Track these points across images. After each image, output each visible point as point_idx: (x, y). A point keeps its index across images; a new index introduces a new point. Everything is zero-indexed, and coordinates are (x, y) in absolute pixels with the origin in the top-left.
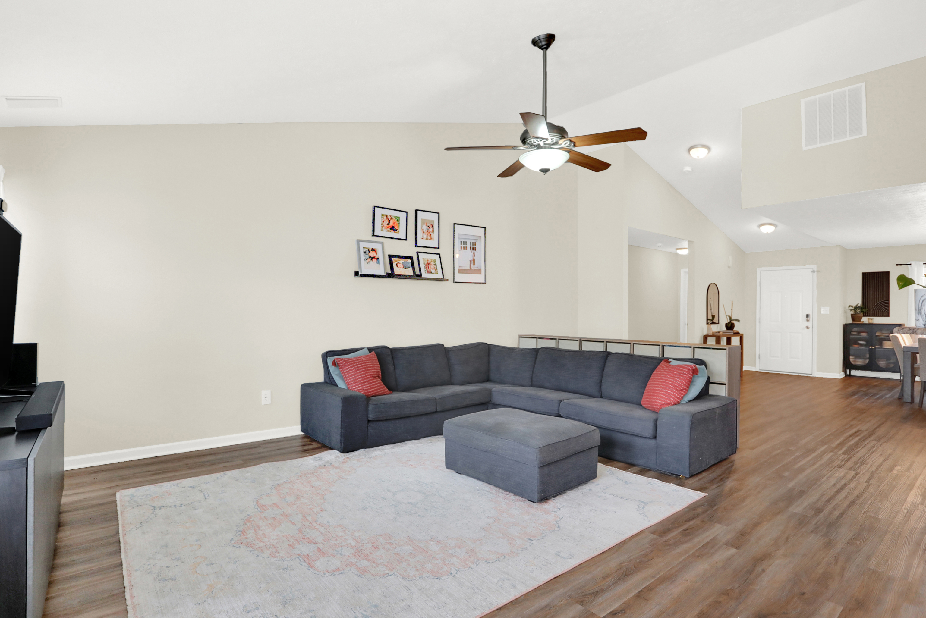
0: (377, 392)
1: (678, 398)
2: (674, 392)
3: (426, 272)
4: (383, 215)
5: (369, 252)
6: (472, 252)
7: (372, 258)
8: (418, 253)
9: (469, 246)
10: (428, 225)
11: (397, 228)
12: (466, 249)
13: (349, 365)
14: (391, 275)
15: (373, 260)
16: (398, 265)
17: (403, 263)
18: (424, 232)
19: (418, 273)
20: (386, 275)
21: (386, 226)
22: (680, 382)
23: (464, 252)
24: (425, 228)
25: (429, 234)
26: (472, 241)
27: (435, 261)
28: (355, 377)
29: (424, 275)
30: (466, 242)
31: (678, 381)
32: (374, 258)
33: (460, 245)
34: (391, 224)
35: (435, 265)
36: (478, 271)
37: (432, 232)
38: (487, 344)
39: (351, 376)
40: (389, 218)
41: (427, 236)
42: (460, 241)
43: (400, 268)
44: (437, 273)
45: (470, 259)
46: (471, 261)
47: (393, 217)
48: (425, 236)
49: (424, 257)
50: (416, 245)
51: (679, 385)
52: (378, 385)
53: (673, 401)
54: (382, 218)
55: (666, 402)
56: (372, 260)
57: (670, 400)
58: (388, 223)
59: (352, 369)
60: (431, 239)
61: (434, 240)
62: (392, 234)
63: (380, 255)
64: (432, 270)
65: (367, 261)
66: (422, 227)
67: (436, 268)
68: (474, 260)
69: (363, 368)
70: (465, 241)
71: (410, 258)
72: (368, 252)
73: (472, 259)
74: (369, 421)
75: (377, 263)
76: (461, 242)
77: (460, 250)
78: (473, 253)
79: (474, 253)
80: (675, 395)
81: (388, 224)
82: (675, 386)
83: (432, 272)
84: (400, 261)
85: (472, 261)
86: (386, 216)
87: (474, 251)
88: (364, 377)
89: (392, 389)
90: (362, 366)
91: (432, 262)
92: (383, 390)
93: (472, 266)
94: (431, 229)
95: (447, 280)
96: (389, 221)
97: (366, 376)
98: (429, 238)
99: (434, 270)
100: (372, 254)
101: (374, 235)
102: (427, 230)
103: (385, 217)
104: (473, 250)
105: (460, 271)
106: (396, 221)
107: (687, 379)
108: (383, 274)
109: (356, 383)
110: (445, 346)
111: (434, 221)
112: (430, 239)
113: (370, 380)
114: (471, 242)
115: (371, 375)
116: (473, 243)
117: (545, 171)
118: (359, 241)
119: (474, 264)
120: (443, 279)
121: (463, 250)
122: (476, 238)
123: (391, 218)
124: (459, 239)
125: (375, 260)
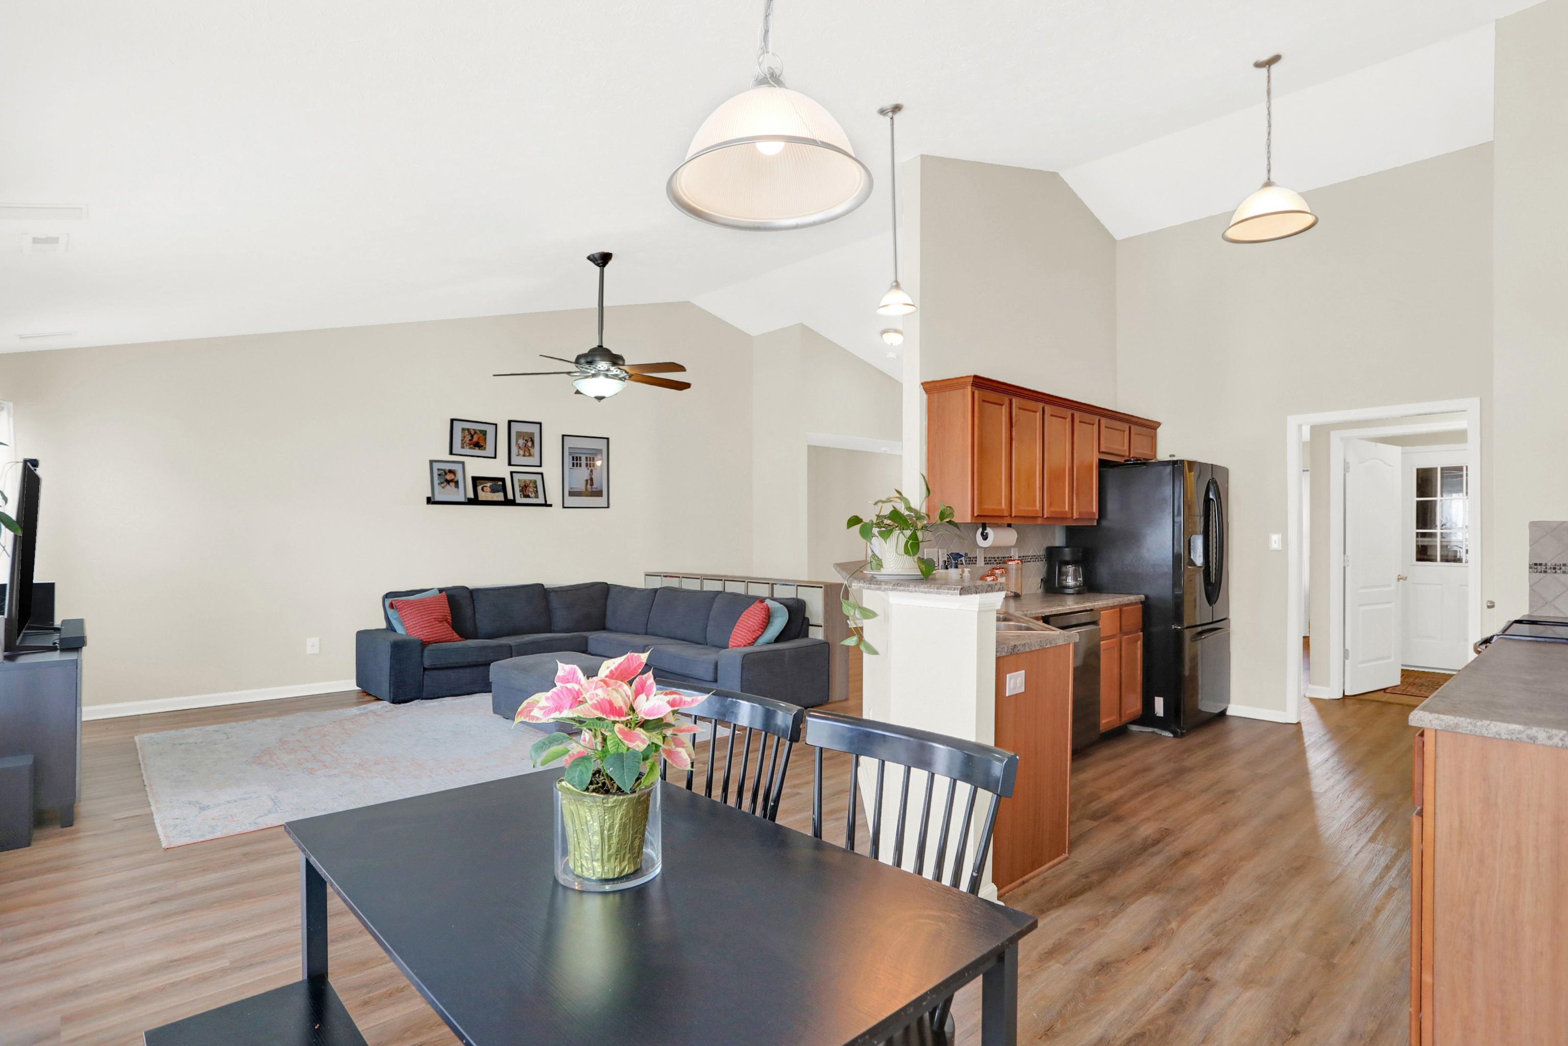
0: (443, 638)
1: (749, 640)
2: (746, 633)
3: (522, 496)
4: (463, 430)
5: (446, 474)
6: (588, 469)
7: (448, 482)
8: (512, 473)
9: (583, 462)
10: (526, 438)
11: (482, 444)
12: (580, 466)
13: (408, 607)
14: (474, 501)
15: (451, 484)
16: (485, 489)
17: (491, 486)
18: (520, 448)
19: (510, 496)
20: (467, 501)
21: (468, 442)
22: (753, 622)
23: (577, 470)
24: (521, 442)
25: (527, 450)
26: (588, 456)
27: (535, 482)
28: (415, 621)
29: (519, 500)
30: (580, 458)
31: (751, 621)
32: (452, 481)
33: (571, 462)
34: (475, 439)
35: (536, 487)
36: (599, 494)
37: (531, 447)
38: (606, 583)
39: (410, 619)
40: (473, 432)
41: (525, 452)
42: (571, 456)
43: (487, 492)
44: (537, 497)
45: (586, 479)
46: (587, 481)
47: (478, 432)
48: (521, 452)
49: (521, 478)
50: (510, 464)
51: (752, 625)
52: (445, 630)
53: (743, 643)
54: (462, 432)
55: (736, 643)
56: (449, 484)
57: (741, 642)
58: (470, 438)
59: (412, 612)
60: (530, 455)
61: (534, 456)
62: (477, 452)
63: (459, 477)
64: (530, 494)
65: (443, 485)
66: (517, 441)
67: (537, 491)
68: (591, 479)
69: (426, 611)
70: (578, 456)
71: (503, 480)
72: (444, 474)
73: (589, 478)
74: (425, 669)
75: (455, 487)
76: (573, 458)
77: (571, 467)
78: (589, 471)
79: (592, 471)
80: (746, 636)
81: (470, 440)
82: (748, 627)
83: (531, 496)
84: (486, 483)
85: (589, 481)
86: (468, 430)
87: (592, 468)
88: (426, 620)
89: (465, 636)
90: (424, 609)
91: (531, 484)
92: (451, 637)
93: (589, 486)
94: (530, 444)
95: (551, 505)
96: (472, 436)
97: (428, 620)
98: (527, 454)
99: (533, 494)
100: (449, 477)
101: (452, 453)
102: (524, 445)
103: (466, 432)
104: (590, 467)
105: (572, 494)
106: (481, 435)
107: (759, 619)
108: (463, 500)
109: (415, 627)
110: (545, 587)
111: (533, 434)
112: (528, 456)
113: (433, 625)
114: (587, 458)
115: (434, 618)
116: (590, 458)
117: (600, 398)
118: (431, 462)
119: (592, 485)
120: (546, 505)
121: (575, 467)
122: (595, 452)
123: (475, 433)
124: (570, 453)
125: (452, 484)
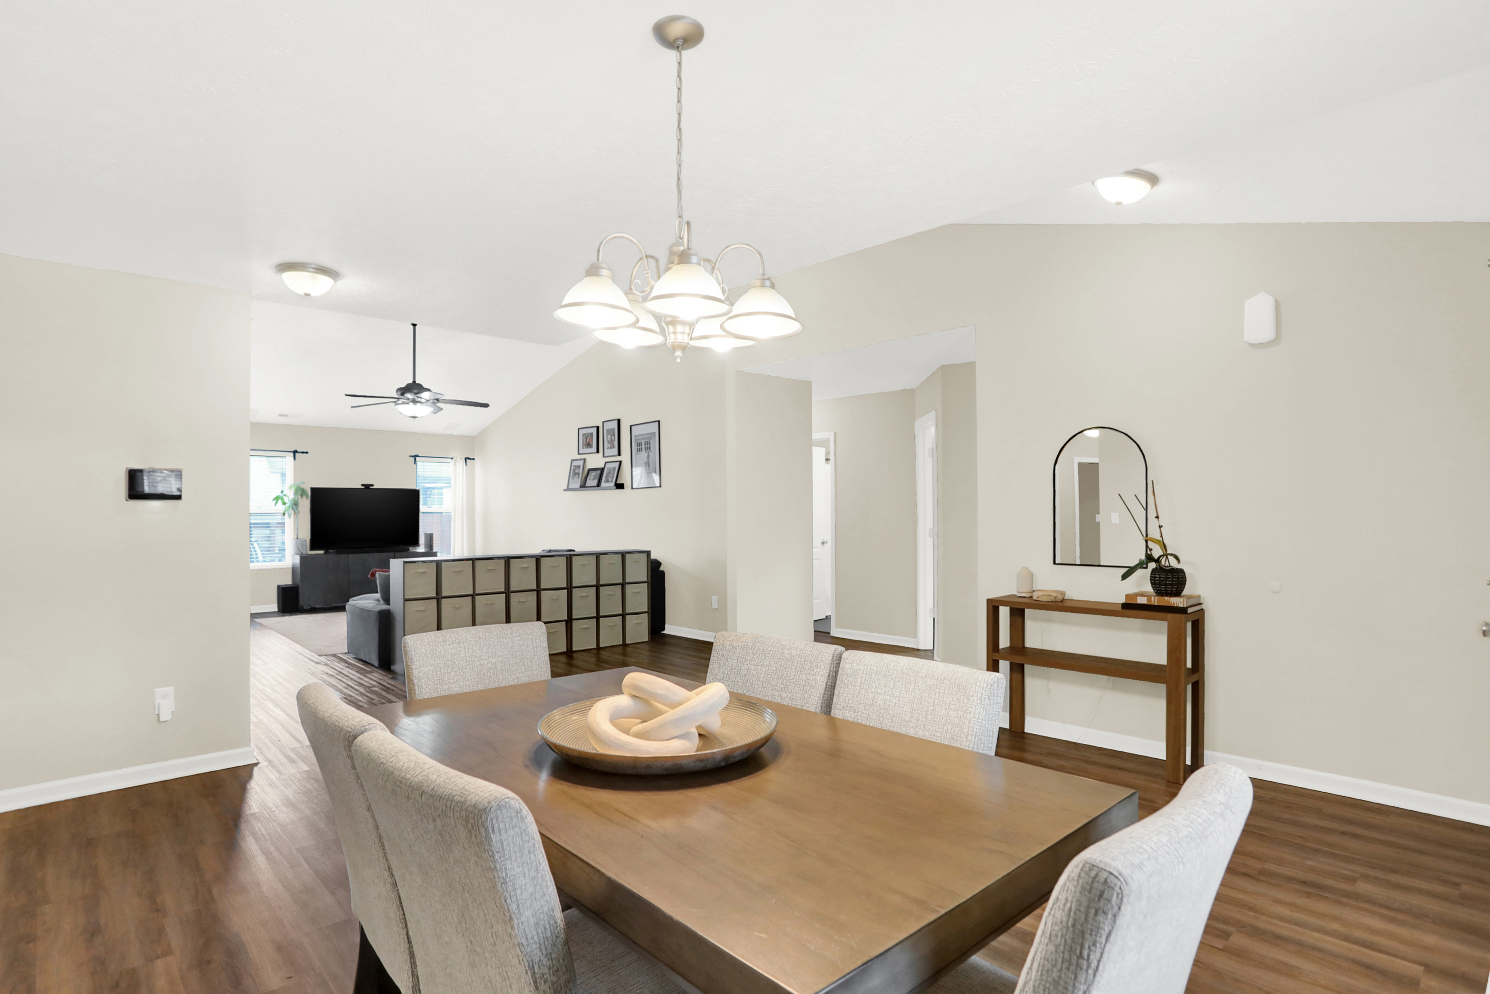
3: (605, 481)
6: (646, 452)
7: (576, 474)
8: (606, 463)
9: (642, 446)
10: (611, 434)
11: (591, 443)
16: (592, 477)
17: (595, 475)
18: (608, 442)
19: (600, 482)
20: (581, 487)
21: (585, 443)
24: (609, 437)
25: (611, 443)
27: (615, 469)
29: (604, 485)
32: (578, 473)
33: (636, 448)
35: (614, 473)
37: (614, 440)
42: (636, 443)
43: (592, 480)
45: (644, 461)
46: (646, 463)
48: (609, 446)
49: (608, 467)
50: (604, 456)
56: (576, 476)
58: (586, 440)
61: (615, 448)
62: (589, 450)
63: (581, 470)
65: (573, 477)
66: (607, 437)
67: (613, 476)
68: (649, 461)
70: (640, 442)
71: (601, 469)
73: (647, 460)
75: (578, 478)
77: (636, 453)
79: (649, 454)
84: (593, 473)
86: (586, 434)
91: (612, 471)
93: (647, 468)
94: (613, 438)
98: (612, 446)
99: (611, 479)
100: (577, 470)
101: (579, 454)
102: (610, 440)
103: (584, 436)
104: (648, 450)
106: (591, 437)
108: (578, 486)
111: (614, 429)
114: (645, 442)
116: (648, 442)
118: (572, 461)
119: (649, 466)
122: (650, 436)
123: (588, 436)
124: (635, 442)
125: (577, 476)
